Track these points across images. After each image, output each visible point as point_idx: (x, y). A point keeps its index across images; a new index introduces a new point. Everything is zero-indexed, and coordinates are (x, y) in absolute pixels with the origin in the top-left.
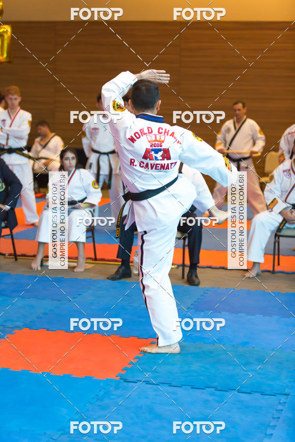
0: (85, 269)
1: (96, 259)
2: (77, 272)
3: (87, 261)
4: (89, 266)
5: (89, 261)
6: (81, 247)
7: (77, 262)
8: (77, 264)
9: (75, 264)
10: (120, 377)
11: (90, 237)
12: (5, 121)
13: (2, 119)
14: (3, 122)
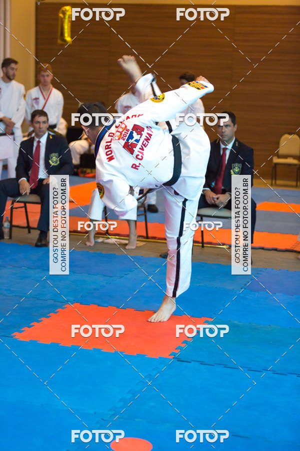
0: (137, 247)
1: (147, 237)
2: (128, 249)
4: (142, 244)
5: (141, 239)
6: (133, 225)
7: (128, 240)
8: (129, 242)
9: (127, 242)
10: (173, 356)
11: (142, 215)
12: (38, 100)
13: (34, 97)
14: (35, 101)
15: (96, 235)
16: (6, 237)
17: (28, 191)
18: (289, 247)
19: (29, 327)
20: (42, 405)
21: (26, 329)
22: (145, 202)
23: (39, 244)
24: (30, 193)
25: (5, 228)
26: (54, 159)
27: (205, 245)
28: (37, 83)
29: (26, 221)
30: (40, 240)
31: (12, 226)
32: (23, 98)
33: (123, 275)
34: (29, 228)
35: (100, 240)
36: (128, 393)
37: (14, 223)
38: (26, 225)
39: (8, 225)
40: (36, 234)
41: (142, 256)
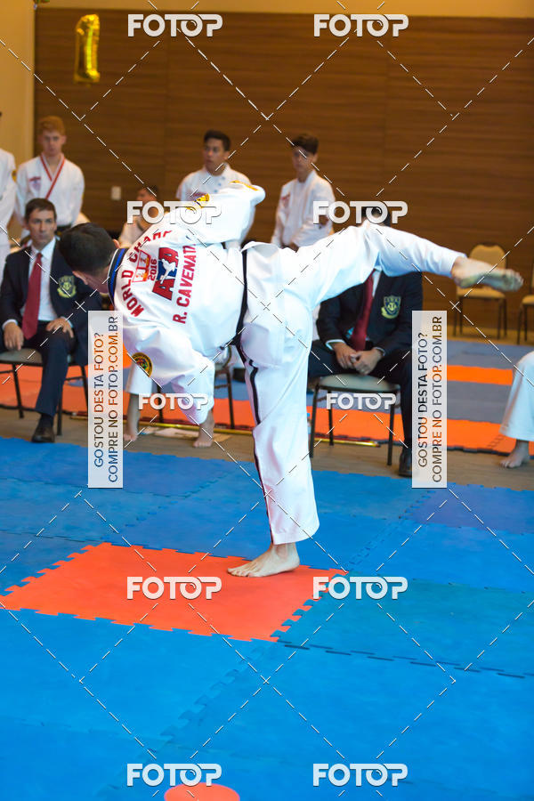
1: (232, 426)
2: (198, 447)
3: (217, 429)
4: (225, 437)
5: (221, 429)
7: (198, 431)
8: (200, 434)
9: (195, 434)
10: (277, 638)
11: (225, 386)
12: (38, 181)
13: (31, 176)
14: (33, 183)
15: (142, 423)
17: (20, 343)
18: (484, 446)
19: (20, 585)
20: (42, 724)
21: (14, 589)
22: (230, 364)
23: (39, 437)
24: (23, 347)
26: (67, 286)
27: (335, 441)
28: (37, 151)
29: (15, 396)
30: (40, 429)
32: (10, 177)
33: (189, 493)
34: (21, 409)
35: (149, 431)
36: (197, 703)
38: (15, 403)
40: (33, 420)
41: (223, 460)
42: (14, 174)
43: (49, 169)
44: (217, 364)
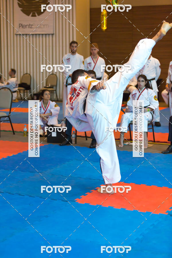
0: (148, 147)
1: (154, 141)
3: (149, 143)
4: (151, 145)
5: (150, 142)
6: (146, 135)
10: (168, 213)
11: (151, 128)
12: (91, 64)
13: (88, 62)
14: (89, 65)
15: (124, 141)
16: (73, 142)
19: (85, 196)
21: (83, 197)
22: (153, 121)
25: (73, 137)
30: (92, 144)
31: (76, 136)
32: (82, 63)
34: (86, 137)
35: (127, 143)
36: (146, 230)
37: (78, 135)
38: (84, 135)
39: (74, 136)
40: (90, 141)
41: (151, 153)
42: (83, 62)
43: (94, 59)
44: (148, 121)
